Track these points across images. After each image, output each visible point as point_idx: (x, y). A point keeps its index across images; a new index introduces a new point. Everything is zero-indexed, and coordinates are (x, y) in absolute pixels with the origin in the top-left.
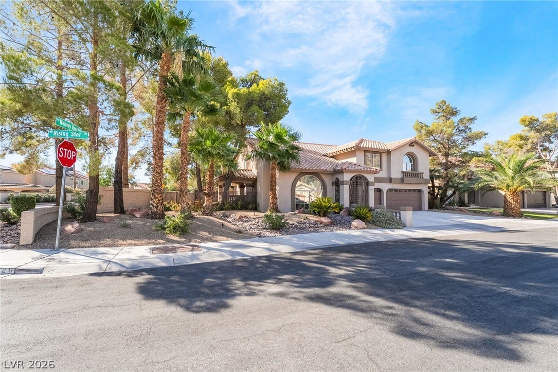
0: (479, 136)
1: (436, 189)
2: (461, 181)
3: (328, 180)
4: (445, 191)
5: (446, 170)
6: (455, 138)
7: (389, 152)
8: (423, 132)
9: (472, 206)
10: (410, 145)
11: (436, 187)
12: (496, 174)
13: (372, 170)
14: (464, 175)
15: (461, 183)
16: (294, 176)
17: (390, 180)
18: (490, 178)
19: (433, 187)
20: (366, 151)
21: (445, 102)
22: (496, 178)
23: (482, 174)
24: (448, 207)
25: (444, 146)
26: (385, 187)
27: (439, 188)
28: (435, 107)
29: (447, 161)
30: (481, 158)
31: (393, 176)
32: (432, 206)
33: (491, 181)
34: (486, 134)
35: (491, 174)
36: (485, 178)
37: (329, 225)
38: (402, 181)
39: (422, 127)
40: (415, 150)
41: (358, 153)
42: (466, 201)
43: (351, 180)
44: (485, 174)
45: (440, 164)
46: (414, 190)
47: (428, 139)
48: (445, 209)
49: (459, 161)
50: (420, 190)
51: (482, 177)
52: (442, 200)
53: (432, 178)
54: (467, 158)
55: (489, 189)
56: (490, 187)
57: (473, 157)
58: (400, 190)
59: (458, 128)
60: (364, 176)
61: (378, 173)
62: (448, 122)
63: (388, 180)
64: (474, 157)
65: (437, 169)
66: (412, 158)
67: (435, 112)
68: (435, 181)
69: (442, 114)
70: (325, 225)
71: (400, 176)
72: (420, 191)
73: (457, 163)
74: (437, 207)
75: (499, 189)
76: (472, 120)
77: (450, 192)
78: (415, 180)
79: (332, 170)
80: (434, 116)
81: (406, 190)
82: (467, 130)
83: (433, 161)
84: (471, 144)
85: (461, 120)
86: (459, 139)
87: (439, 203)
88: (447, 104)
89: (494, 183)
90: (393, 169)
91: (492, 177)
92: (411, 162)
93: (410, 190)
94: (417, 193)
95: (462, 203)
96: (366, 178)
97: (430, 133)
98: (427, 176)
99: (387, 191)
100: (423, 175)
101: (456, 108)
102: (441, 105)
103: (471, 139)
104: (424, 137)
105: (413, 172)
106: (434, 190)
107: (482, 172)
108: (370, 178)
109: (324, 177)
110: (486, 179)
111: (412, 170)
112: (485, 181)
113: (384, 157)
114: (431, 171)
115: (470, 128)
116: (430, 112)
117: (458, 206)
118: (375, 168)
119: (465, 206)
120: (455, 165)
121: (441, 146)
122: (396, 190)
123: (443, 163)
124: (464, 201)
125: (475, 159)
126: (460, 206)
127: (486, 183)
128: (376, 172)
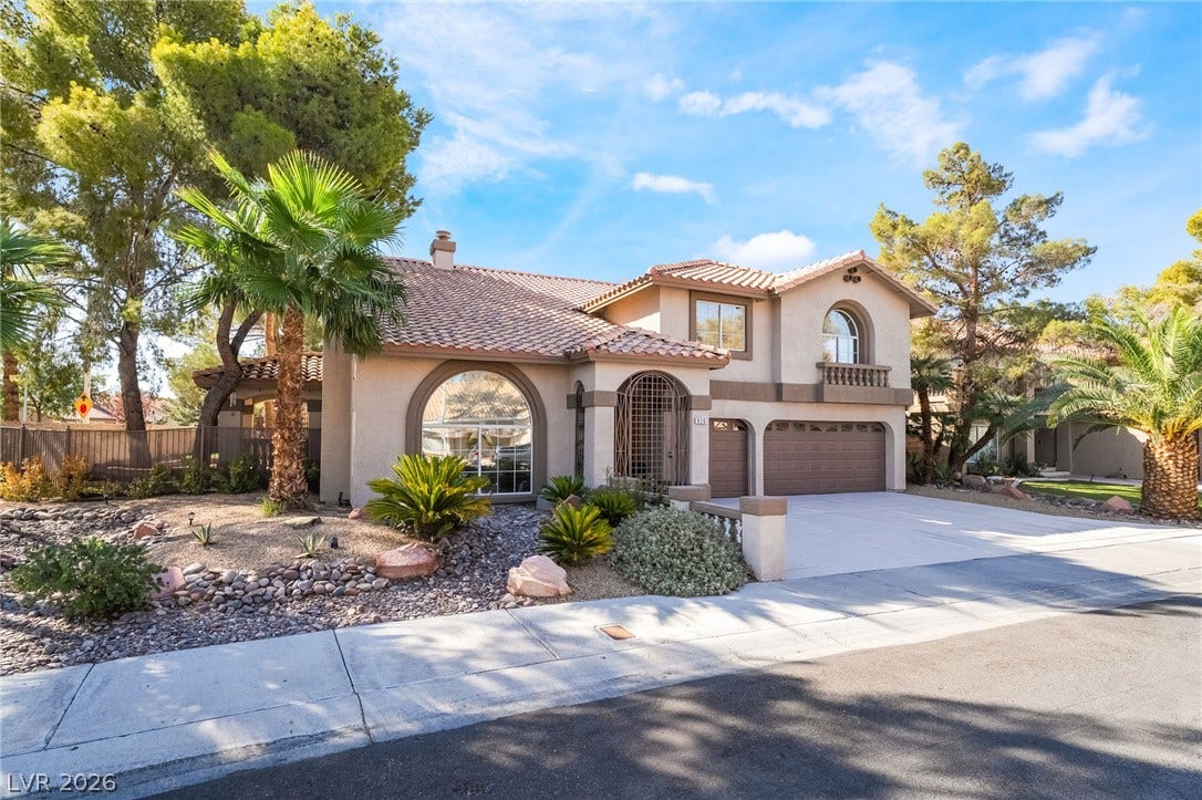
0: (1069, 258)
1: (933, 420)
2: (1011, 398)
3: (551, 391)
4: (964, 430)
5: (967, 362)
6: (996, 261)
7: (773, 299)
8: (899, 240)
9: (1048, 472)
10: (846, 279)
11: (937, 415)
12: (1119, 373)
13: (698, 354)
14: (1020, 378)
15: (1011, 405)
16: (417, 373)
17: (778, 392)
18: (1099, 388)
19: (926, 414)
20: (698, 293)
21: (967, 148)
22: (1119, 387)
23: (1072, 374)
24: (971, 478)
25: (962, 288)
26: (760, 414)
27: (945, 418)
28: (937, 166)
29: (972, 335)
30: (1071, 325)
31: (786, 379)
32: (918, 476)
33: (1101, 397)
34: (1089, 251)
35: (1101, 374)
36: (1083, 385)
37: (419, 578)
38: (817, 395)
39: (894, 227)
40: (864, 294)
41: (665, 299)
42: (1031, 458)
43: (623, 387)
44: (1082, 372)
45: (951, 344)
46: (862, 426)
47: (915, 264)
48: (961, 484)
49: (1007, 334)
50: (880, 423)
51: (1073, 382)
52: (955, 457)
53: (921, 386)
54: (1032, 324)
55: (1098, 422)
56: (1100, 417)
57: (1049, 321)
58: (815, 426)
59: (1006, 231)
60: (672, 378)
61: (723, 364)
62: (973, 208)
63: (771, 392)
64: (1053, 322)
65: (938, 357)
66: (856, 317)
67: (936, 180)
68: (931, 398)
69: (958, 188)
70: (393, 581)
71: (810, 377)
72: (880, 428)
73: (1003, 340)
74: (936, 480)
75: (1129, 422)
76: (1048, 204)
77: (978, 432)
78: (859, 391)
79: (558, 353)
80: (934, 194)
81: (833, 426)
82: (1033, 238)
83: (928, 335)
84: (1045, 282)
85: (1016, 206)
86: (1009, 266)
87: (946, 465)
88: (973, 153)
89: (1115, 404)
90: (787, 356)
91: (1105, 383)
92: (853, 333)
93: (847, 426)
94: (869, 434)
95: (1017, 466)
96: (679, 384)
97: (919, 246)
98: (901, 378)
99: (769, 428)
100: (890, 374)
101: (1001, 168)
102: (955, 158)
103: (1046, 266)
104: (900, 259)
105: (858, 366)
106: (927, 427)
107: (1075, 368)
108: (696, 383)
109: (535, 378)
110: (1084, 390)
111: (855, 362)
112: (1084, 396)
113: (760, 313)
114: (916, 364)
115: (1043, 234)
116: (922, 181)
117: (1005, 474)
118: (711, 348)
119: (1027, 473)
120: (995, 347)
121: (953, 287)
122: (799, 425)
123: (960, 342)
124: (1025, 459)
125: (1054, 327)
126: (1011, 476)
127: (1087, 403)
128: (715, 362)
